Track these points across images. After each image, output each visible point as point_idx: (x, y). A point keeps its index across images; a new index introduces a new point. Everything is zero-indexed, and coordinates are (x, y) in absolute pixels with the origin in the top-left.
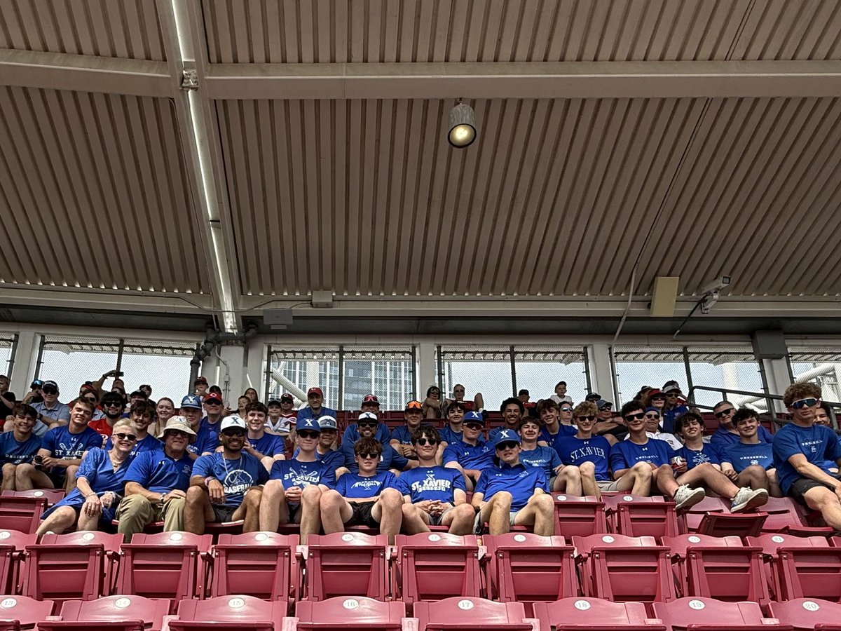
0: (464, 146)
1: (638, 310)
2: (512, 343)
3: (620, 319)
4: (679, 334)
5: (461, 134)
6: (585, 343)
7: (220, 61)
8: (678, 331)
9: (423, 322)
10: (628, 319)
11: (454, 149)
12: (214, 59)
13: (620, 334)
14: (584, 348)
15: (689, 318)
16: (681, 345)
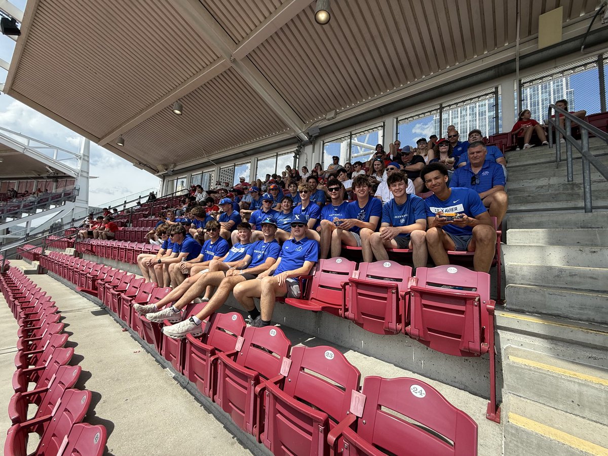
0: (328, 22)
1: (527, 49)
2: (440, 102)
3: (514, 60)
4: (584, 48)
5: (322, 16)
6: (496, 85)
7: (239, 42)
8: (583, 47)
9: (382, 109)
10: (521, 58)
11: (323, 26)
12: (237, 42)
13: (519, 70)
14: (495, 88)
15: (589, 33)
16: (596, 55)
